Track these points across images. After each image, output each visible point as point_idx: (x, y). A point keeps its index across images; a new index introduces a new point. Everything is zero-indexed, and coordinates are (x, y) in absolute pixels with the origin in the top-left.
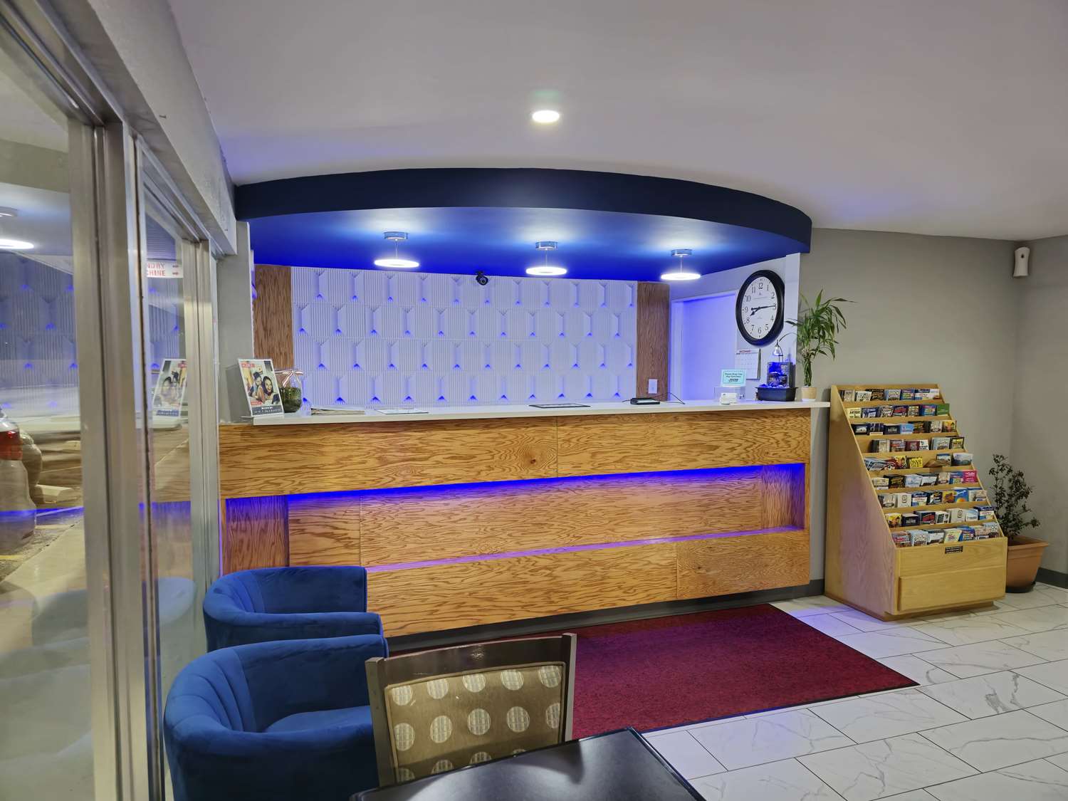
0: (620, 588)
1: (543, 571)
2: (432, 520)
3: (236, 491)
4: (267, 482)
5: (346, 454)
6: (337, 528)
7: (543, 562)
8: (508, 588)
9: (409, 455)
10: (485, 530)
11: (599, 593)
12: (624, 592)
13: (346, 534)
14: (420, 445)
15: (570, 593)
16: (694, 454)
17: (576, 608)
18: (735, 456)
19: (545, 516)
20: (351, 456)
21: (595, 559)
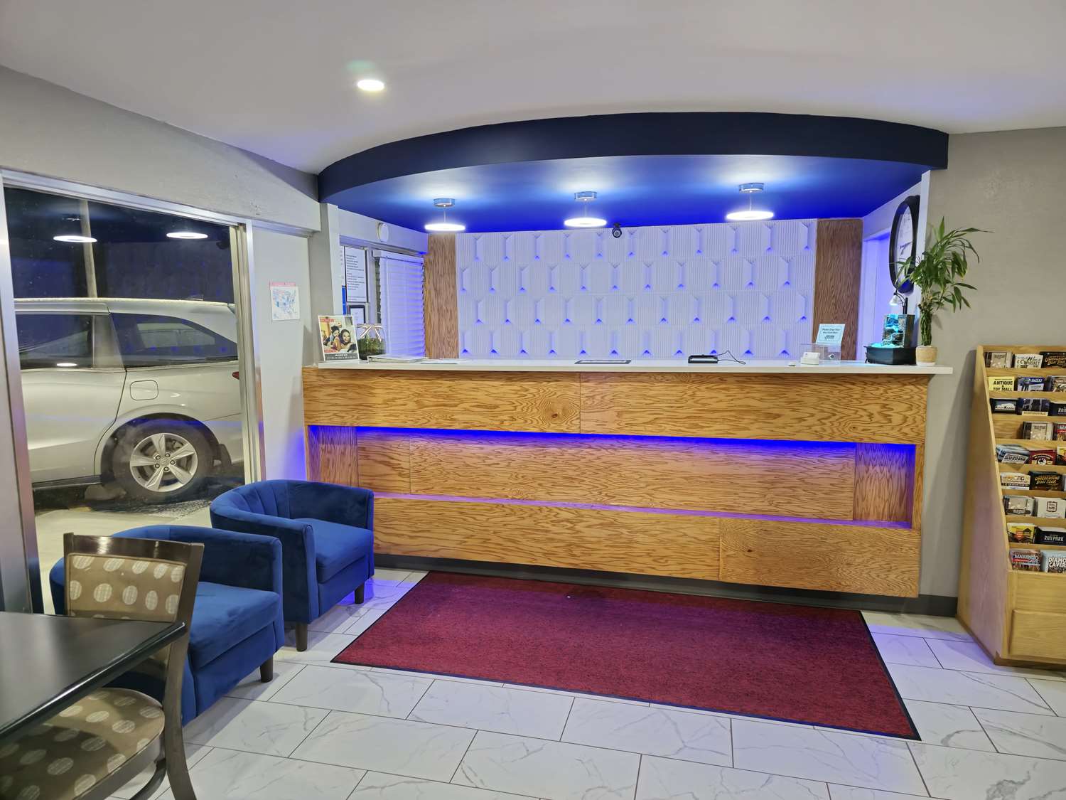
0: (649, 555)
1: (565, 523)
2: (469, 461)
3: (313, 420)
4: (335, 414)
5: (391, 396)
6: (393, 459)
7: (564, 515)
8: (529, 533)
9: (441, 401)
10: (516, 476)
11: (626, 556)
12: (654, 561)
13: (399, 464)
14: (450, 393)
15: (593, 550)
16: (746, 421)
17: (600, 566)
18: (805, 428)
19: (575, 471)
20: (396, 399)
21: (622, 521)
